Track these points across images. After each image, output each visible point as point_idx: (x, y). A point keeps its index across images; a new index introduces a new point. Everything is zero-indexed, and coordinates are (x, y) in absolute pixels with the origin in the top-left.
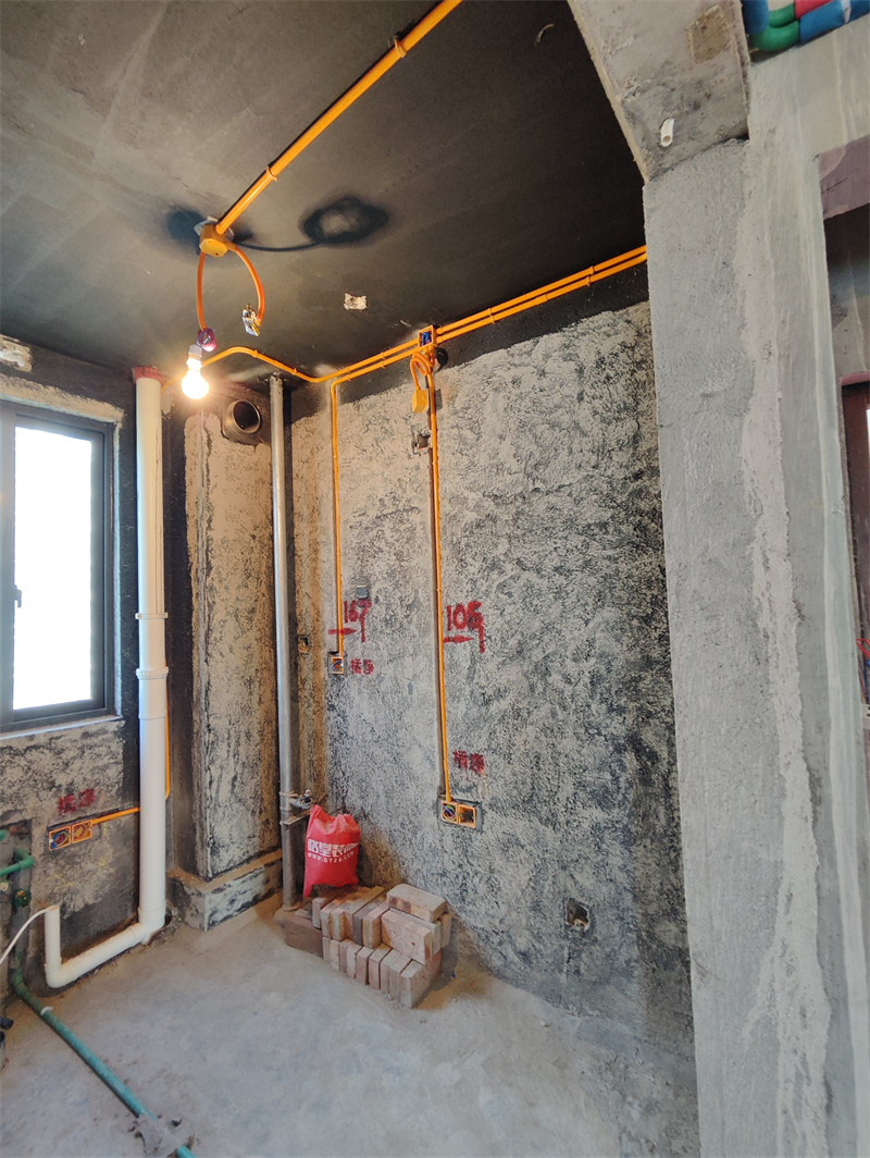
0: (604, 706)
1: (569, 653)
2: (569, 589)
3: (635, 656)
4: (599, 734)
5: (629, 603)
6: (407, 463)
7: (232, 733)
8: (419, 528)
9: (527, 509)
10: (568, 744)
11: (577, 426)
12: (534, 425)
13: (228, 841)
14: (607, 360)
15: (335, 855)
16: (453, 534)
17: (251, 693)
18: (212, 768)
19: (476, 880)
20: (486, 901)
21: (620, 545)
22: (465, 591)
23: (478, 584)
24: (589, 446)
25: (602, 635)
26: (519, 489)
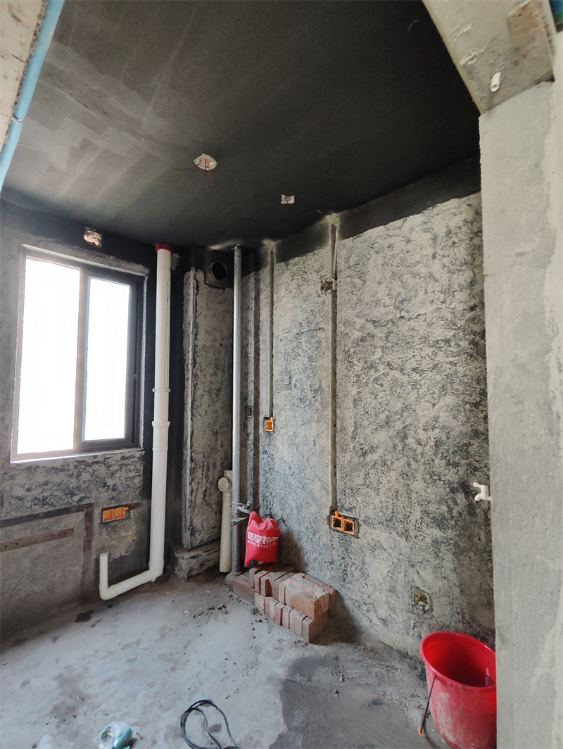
0: (444, 461)
1: (420, 425)
2: (422, 382)
3: (467, 429)
4: (440, 479)
5: (464, 394)
6: (317, 299)
7: (205, 463)
8: (324, 341)
9: (395, 330)
10: (418, 485)
11: (431, 275)
12: (402, 275)
13: (200, 528)
14: (453, 232)
15: (264, 543)
16: (345, 346)
17: (217, 440)
18: (193, 483)
19: (353, 568)
20: (359, 582)
21: (458, 354)
22: (352, 381)
23: (361, 378)
24: (439, 289)
25: (444, 414)
26: (390, 317)
